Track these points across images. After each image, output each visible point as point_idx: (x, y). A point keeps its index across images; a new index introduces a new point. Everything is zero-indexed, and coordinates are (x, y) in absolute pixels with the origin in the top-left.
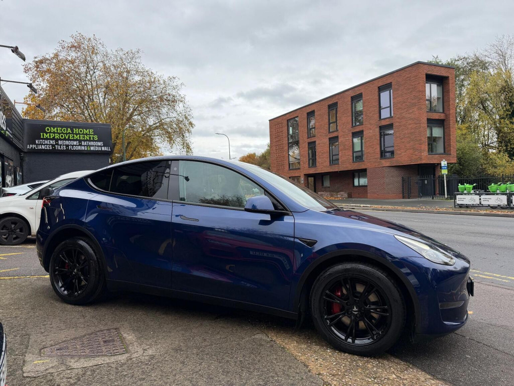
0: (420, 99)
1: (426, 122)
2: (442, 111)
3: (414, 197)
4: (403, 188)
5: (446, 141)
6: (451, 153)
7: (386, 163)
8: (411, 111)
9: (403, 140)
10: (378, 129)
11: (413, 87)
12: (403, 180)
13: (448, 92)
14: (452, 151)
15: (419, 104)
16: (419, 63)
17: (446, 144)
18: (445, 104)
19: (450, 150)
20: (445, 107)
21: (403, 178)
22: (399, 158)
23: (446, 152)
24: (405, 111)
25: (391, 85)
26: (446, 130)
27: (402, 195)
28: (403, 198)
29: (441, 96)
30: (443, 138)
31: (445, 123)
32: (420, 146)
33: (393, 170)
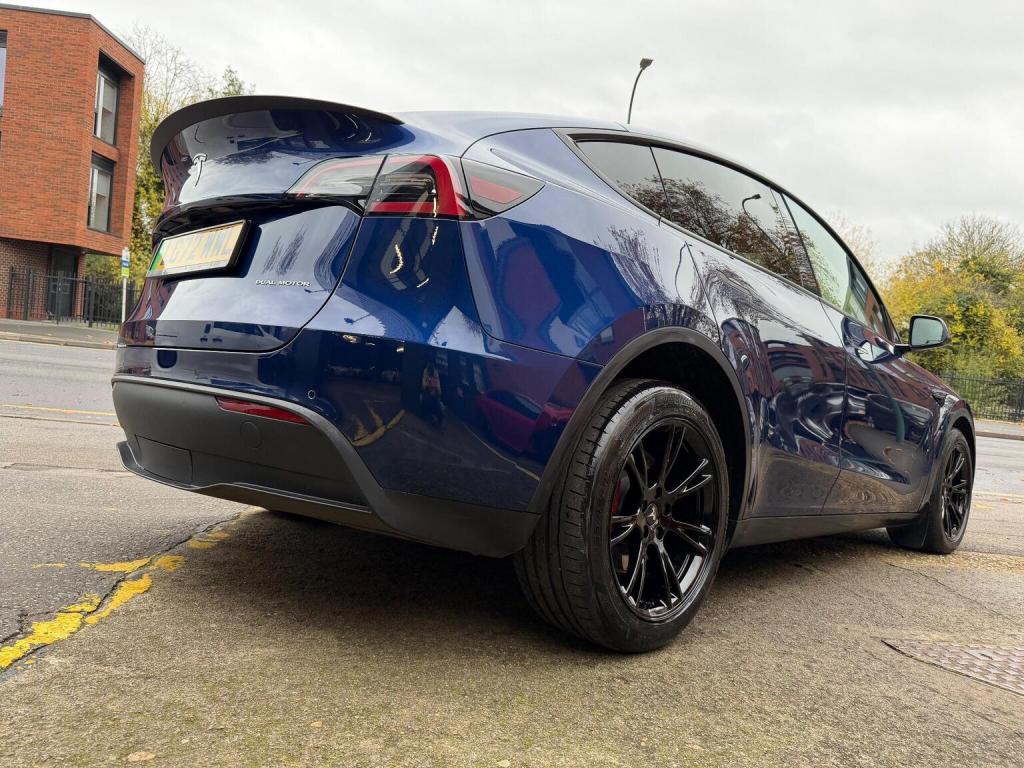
0: (83, 101)
1: (89, 157)
2: (111, 141)
3: (41, 318)
4: (10, 294)
5: (113, 207)
6: (124, 236)
8: (56, 119)
11: (67, 65)
12: (13, 275)
13: (130, 106)
14: (125, 231)
15: (81, 110)
16: (88, 18)
17: (112, 214)
18: (119, 130)
19: (122, 229)
20: (120, 138)
21: (12, 269)
22: (11, 221)
23: (112, 230)
24: (43, 112)
25: (5, 36)
26: (115, 185)
27: (5, 308)
28: (8, 317)
29: (112, 109)
30: (107, 200)
31: (116, 170)
32: (74, 205)
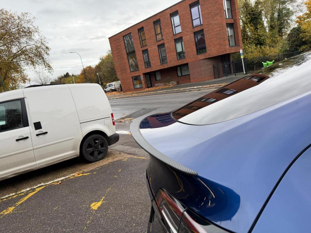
0: (221, 10)
1: (226, 26)
2: (231, 18)
3: (223, 76)
4: (214, 72)
5: (236, 37)
6: (240, 45)
7: (201, 57)
8: (215, 19)
9: (212, 40)
10: (193, 35)
12: (214, 67)
13: (234, 4)
14: (240, 44)
15: (221, 13)
17: (236, 40)
18: (233, 13)
19: (239, 43)
20: (233, 15)
21: (213, 65)
22: (210, 53)
23: (236, 44)
24: (211, 19)
25: (199, 1)
26: (235, 30)
27: (214, 77)
28: (215, 79)
29: (229, 7)
30: (233, 36)
31: (234, 26)
32: (224, 42)
33: (206, 61)
